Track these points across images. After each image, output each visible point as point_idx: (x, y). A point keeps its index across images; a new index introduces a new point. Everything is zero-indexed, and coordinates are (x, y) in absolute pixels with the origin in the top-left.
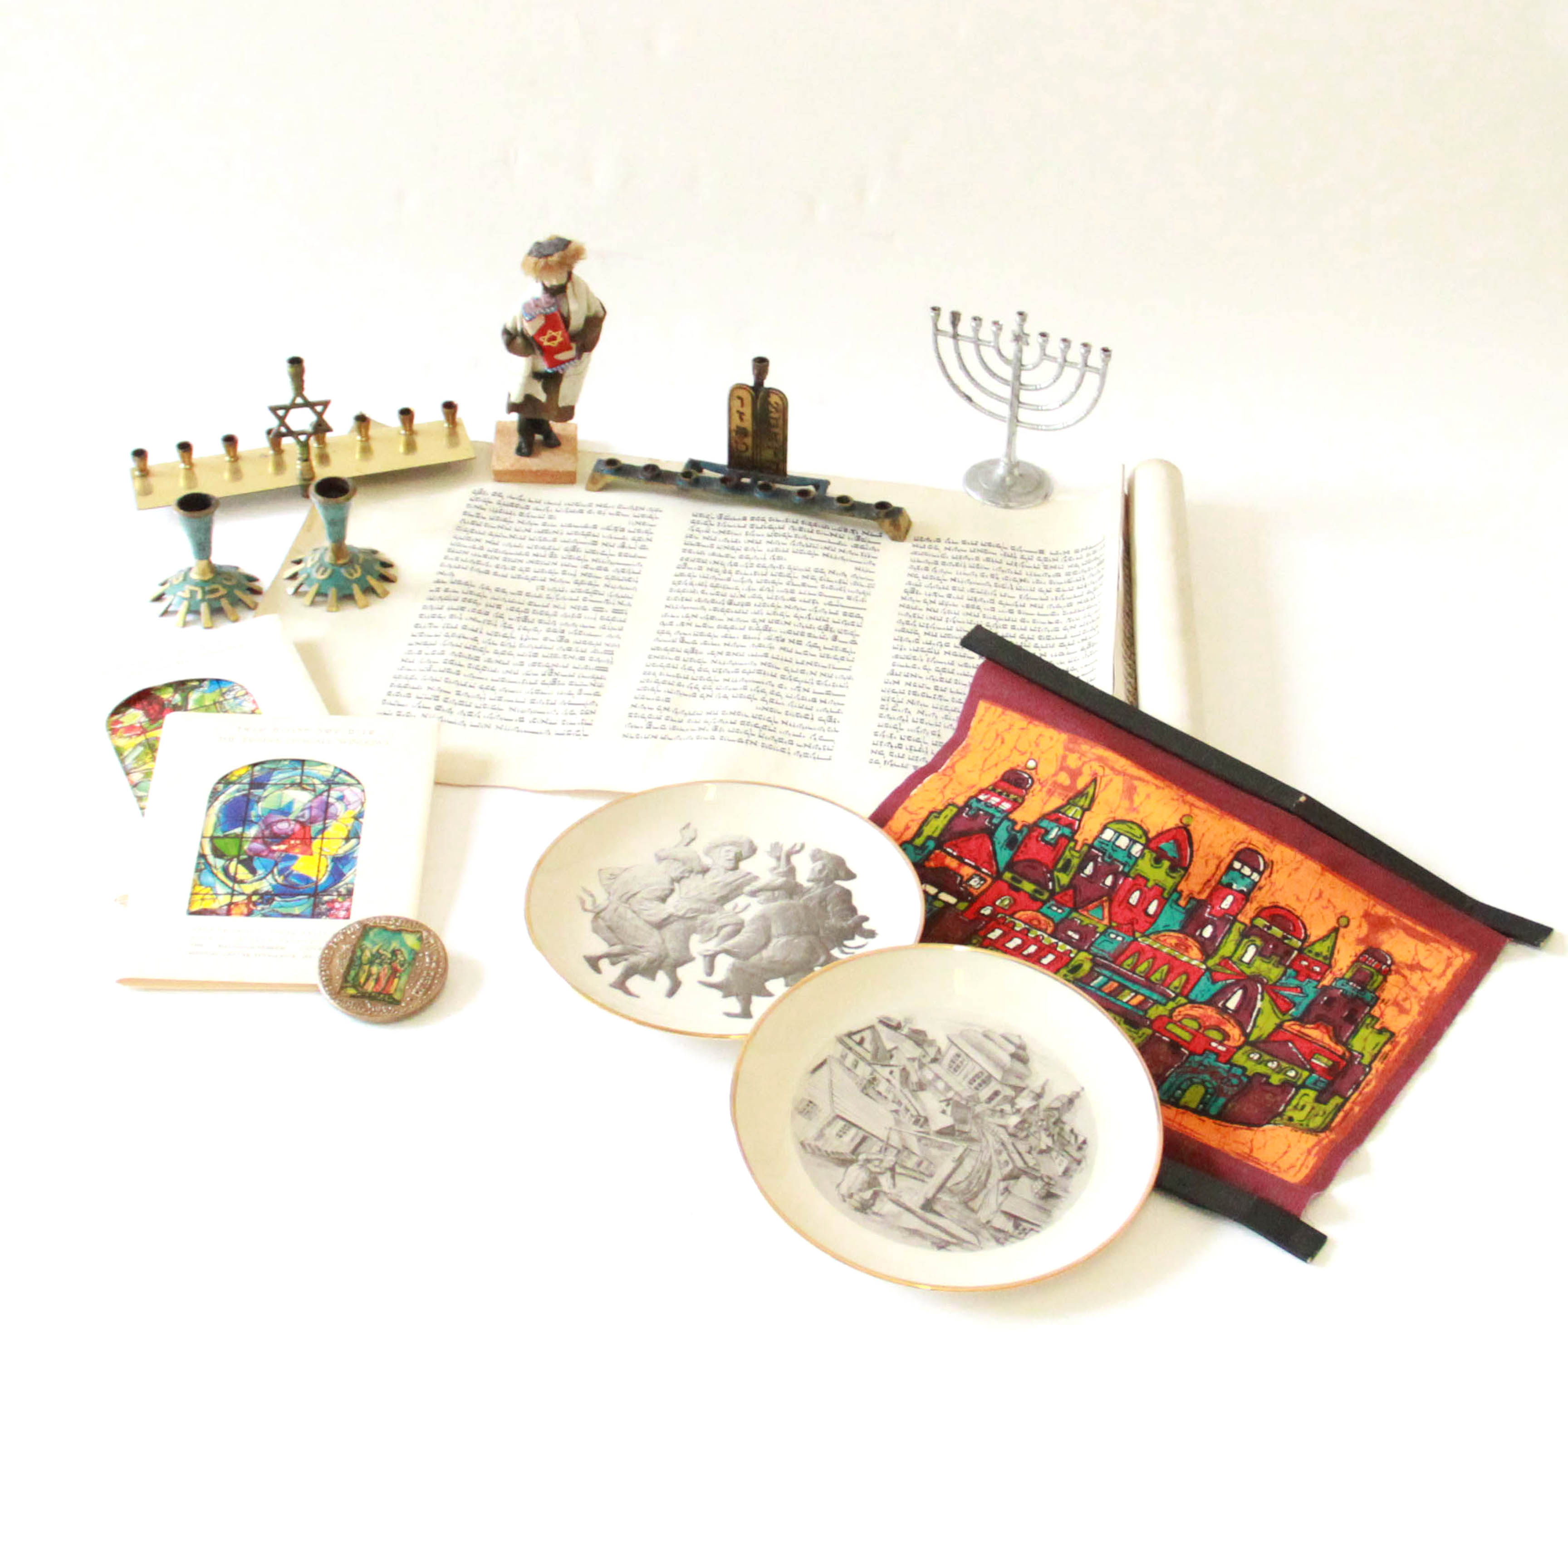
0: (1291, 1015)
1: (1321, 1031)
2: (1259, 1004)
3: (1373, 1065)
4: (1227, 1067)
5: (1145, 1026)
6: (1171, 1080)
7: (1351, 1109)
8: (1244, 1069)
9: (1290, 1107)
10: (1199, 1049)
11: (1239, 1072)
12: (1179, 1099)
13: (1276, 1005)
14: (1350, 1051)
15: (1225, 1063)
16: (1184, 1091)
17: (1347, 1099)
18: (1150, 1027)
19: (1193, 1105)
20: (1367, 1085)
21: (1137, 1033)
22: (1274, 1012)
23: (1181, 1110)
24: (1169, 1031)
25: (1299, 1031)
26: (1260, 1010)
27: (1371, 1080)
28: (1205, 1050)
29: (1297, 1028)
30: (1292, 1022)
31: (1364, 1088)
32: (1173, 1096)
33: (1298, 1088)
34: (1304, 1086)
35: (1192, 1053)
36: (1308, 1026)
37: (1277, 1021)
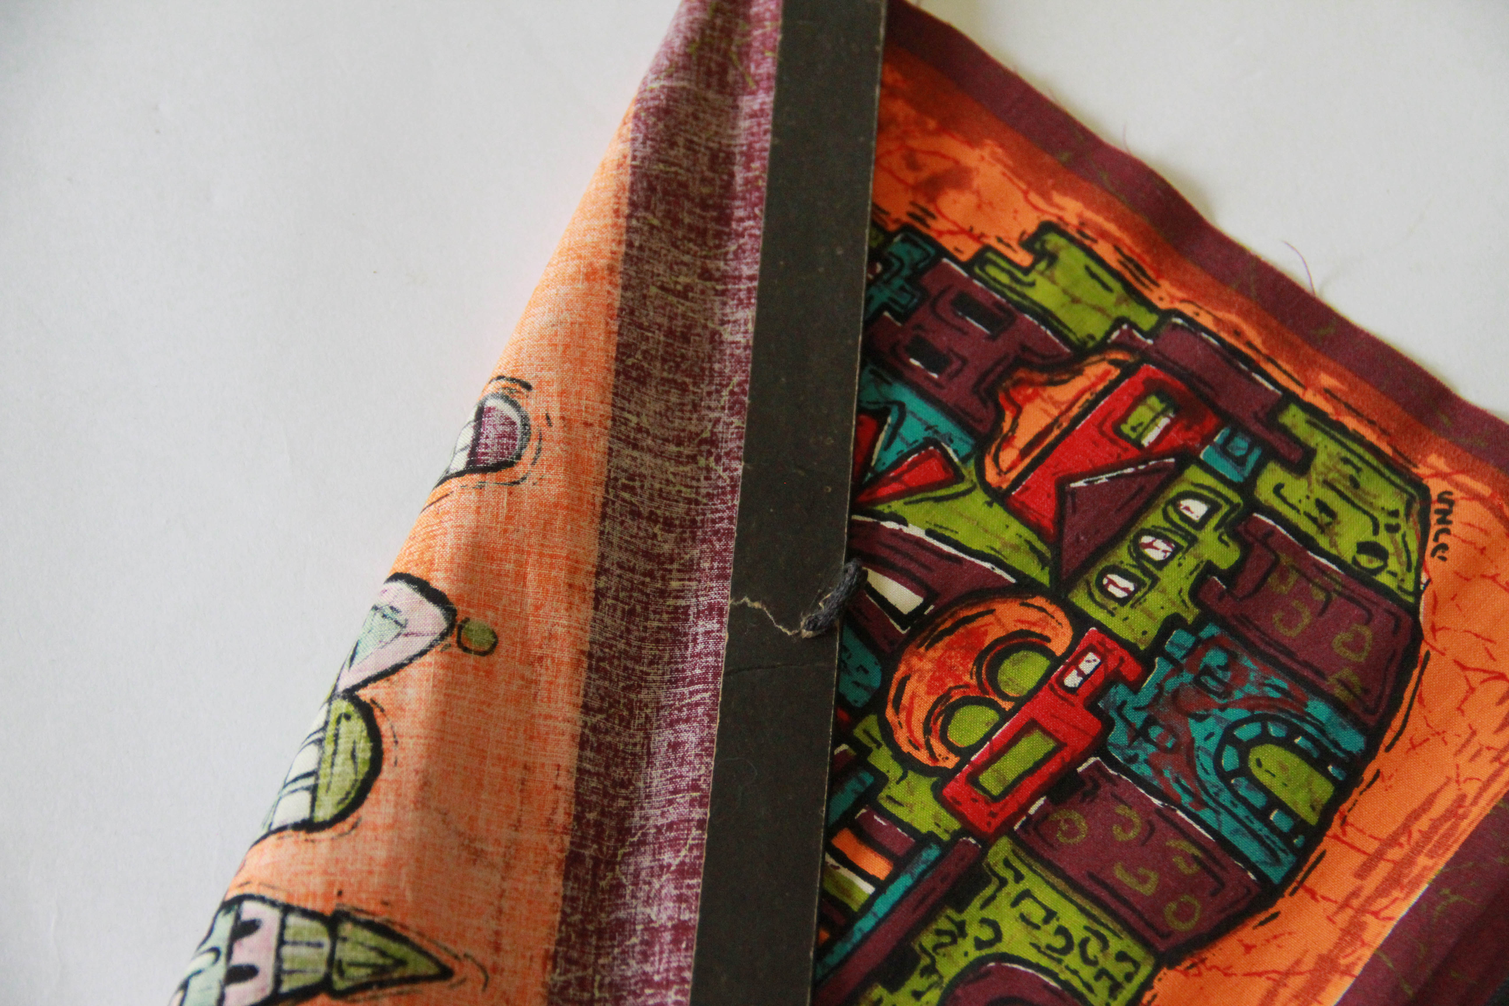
0: (964, 460)
1: (1029, 399)
2: (915, 531)
3: (1162, 305)
4: (1160, 666)
5: (984, 853)
6: (1227, 827)
7: (1328, 394)
8: (1172, 623)
9: (1323, 542)
10: (1094, 725)
11: (1181, 638)
12: (1300, 825)
13: (921, 489)
14: (1102, 347)
15: (1149, 668)
16: (1274, 802)
17: (1289, 398)
18: (987, 842)
19: (1324, 790)
20: (1237, 333)
21: (1003, 882)
22: (938, 500)
23: (1335, 827)
24: (1010, 789)
25: (1024, 453)
26: (929, 533)
27: (1218, 321)
28: (1092, 707)
29: (1008, 456)
30: (988, 462)
31: (1249, 344)
32: (1286, 838)
33: (1254, 505)
34: (1247, 488)
35: (1100, 747)
36: (1006, 425)
37: (979, 497)
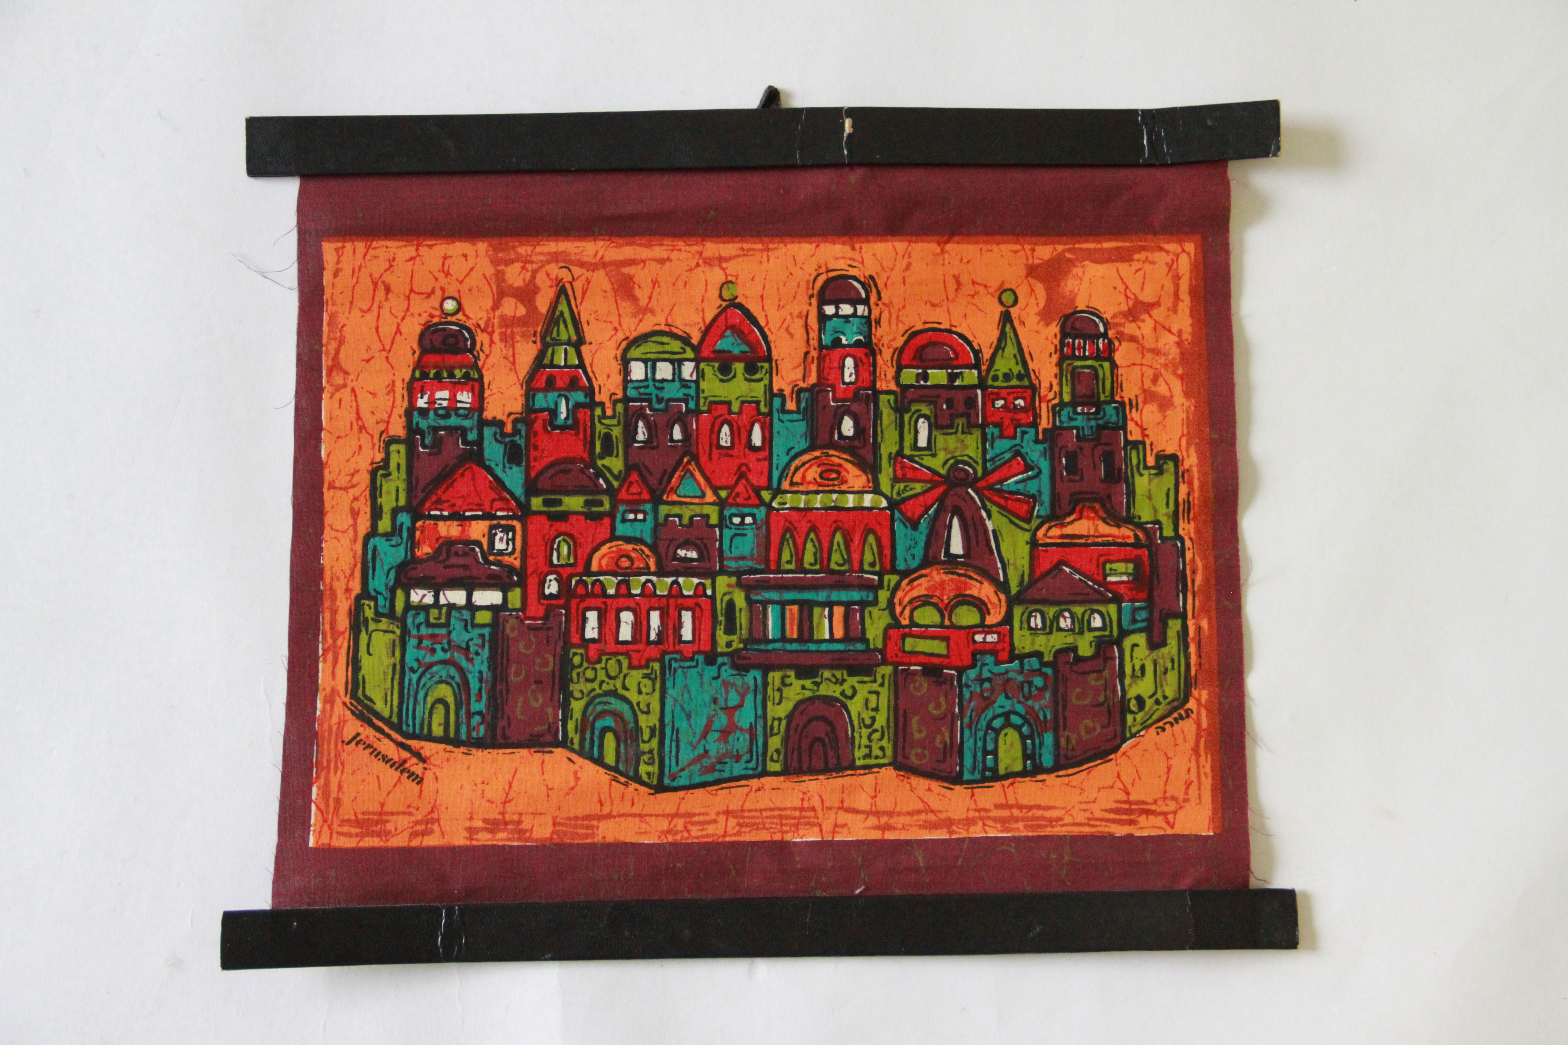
0: (1038, 517)
1: (1088, 518)
2: (990, 525)
3: (1181, 532)
4: (1016, 664)
5: (879, 665)
6: (969, 744)
7: (1199, 629)
8: (1038, 655)
9: (1128, 681)
10: (967, 660)
11: (1035, 663)
12: (995, 769)
13: (1009, 511)
14: (1140, 526)
15: (1011, 661)
16: (995, 753)
17: (1184, 616)
18: (885, 663)
19: (1018, 767)
20: (1194, 572)
21: (875, 681)
22: (1012, 522)
23: (1007, 783)
24: (913, 653)
25: (1062, 536)
26: (994, 531)
27: (1193, 560)
28: (974, 655)
29: (1055, 532)
30: (1046, 526)
31: (1193, 581)
32: (985, 768)
33: (1119, 642)
34: (1124, 633)
35: (961, 671)
36: (1068, 520)
37: (1027, 536)
